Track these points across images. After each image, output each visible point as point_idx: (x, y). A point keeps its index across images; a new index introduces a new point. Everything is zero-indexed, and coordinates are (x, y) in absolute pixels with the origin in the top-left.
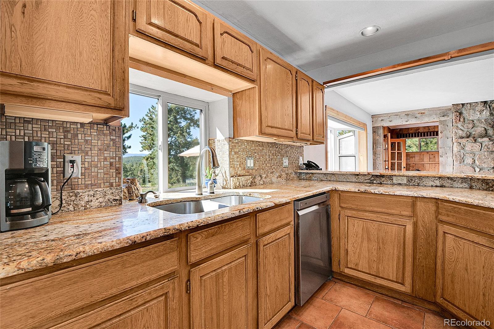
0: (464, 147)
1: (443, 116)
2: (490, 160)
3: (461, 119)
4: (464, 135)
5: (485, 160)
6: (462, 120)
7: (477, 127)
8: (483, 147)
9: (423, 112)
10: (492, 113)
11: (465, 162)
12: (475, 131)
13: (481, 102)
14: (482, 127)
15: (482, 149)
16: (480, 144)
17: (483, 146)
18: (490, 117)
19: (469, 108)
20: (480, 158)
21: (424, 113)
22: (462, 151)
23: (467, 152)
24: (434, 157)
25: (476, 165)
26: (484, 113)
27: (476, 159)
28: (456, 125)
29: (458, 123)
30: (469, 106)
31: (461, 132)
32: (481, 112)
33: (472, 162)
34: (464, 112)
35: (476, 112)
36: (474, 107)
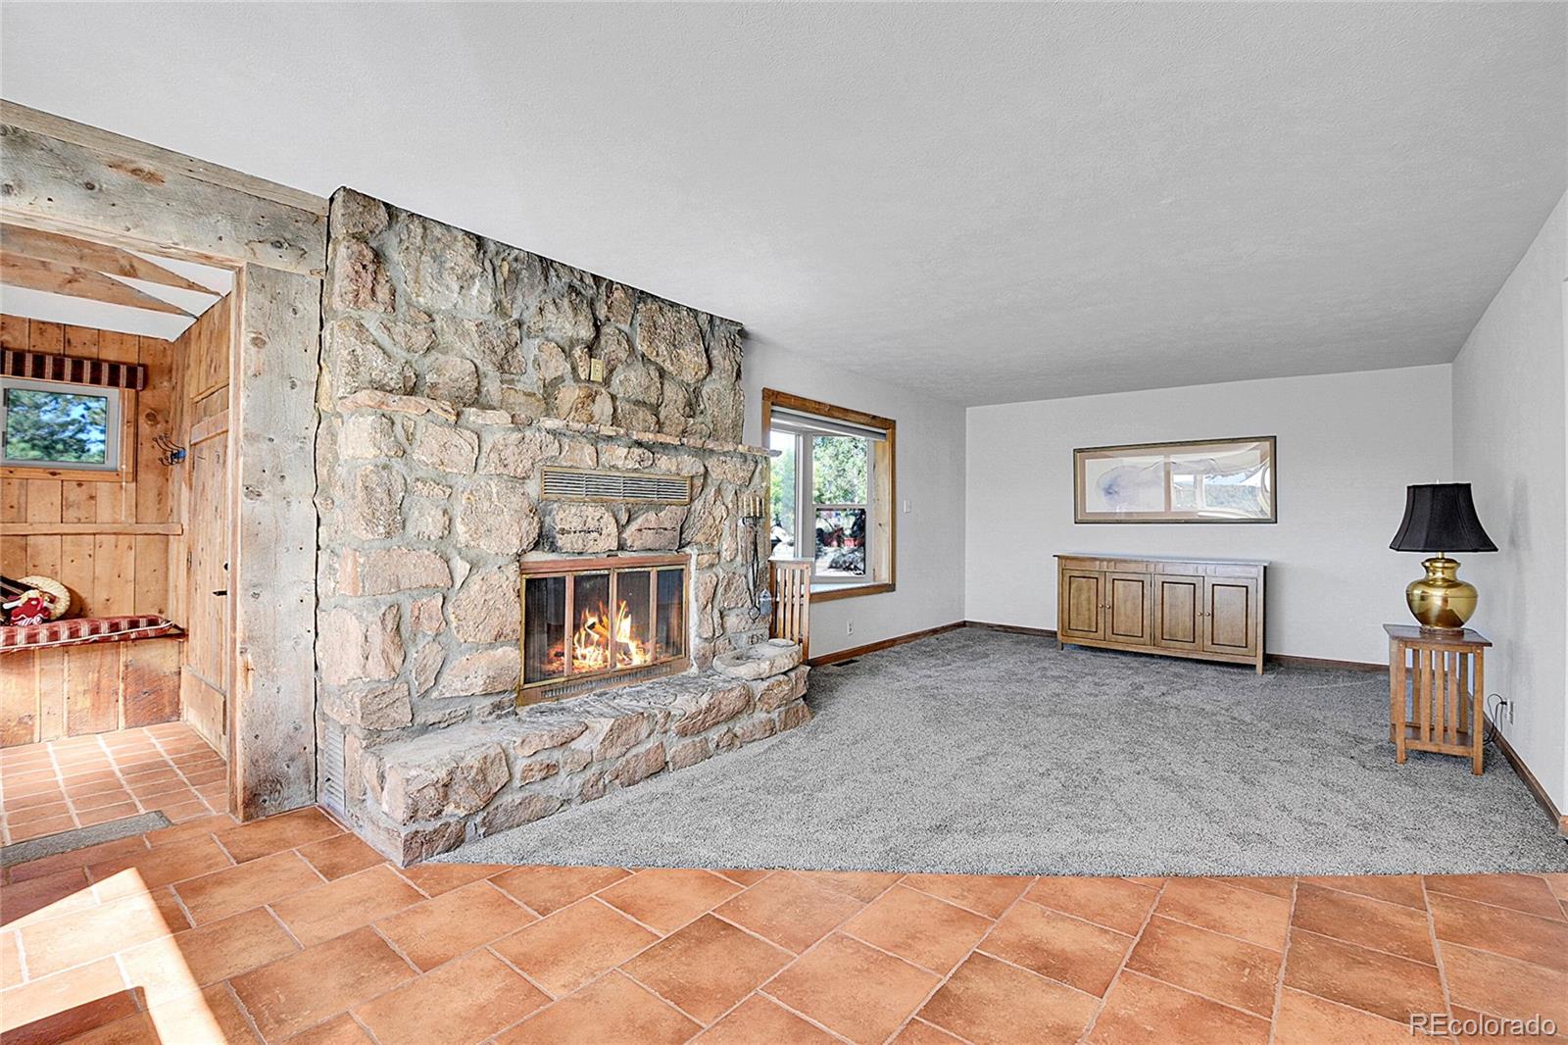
0: (406, 444)
1: (278, 245)
2: (507, 518)
3: (378, 288)
4: (393, 379)
5: (491, 520)
6: (383, 293)
7: (445, 352)
8: (483, 454)
9: (147, 166)
10: (500, 302)
11: (411, 530)
12: (439, 372)
13: (467, 233)
14: (464, 357)
15: (482, 462)
16: (475, 437)
17: (486, 448)
18: (491, 317)
19: (418, 241)
20: (471, 510)
21: (152, 177)
22: (398, 465)
23: (420, 474)
24: (92, 498)
25: (455, 546)
26: (474, 292)
27: (458, 511)
28: (355, 314)
29: (365, 303)
30: (420, 231)
31: (379, 361)
32: (465, 281)
33: (440, 526)
34: (395, 255)
35: (445, 275)
36: (439, 246)
